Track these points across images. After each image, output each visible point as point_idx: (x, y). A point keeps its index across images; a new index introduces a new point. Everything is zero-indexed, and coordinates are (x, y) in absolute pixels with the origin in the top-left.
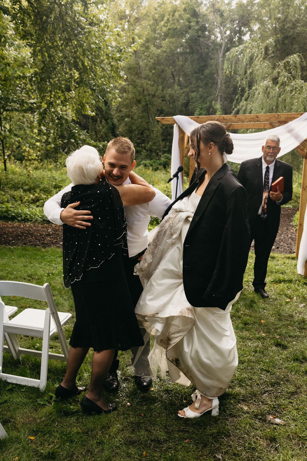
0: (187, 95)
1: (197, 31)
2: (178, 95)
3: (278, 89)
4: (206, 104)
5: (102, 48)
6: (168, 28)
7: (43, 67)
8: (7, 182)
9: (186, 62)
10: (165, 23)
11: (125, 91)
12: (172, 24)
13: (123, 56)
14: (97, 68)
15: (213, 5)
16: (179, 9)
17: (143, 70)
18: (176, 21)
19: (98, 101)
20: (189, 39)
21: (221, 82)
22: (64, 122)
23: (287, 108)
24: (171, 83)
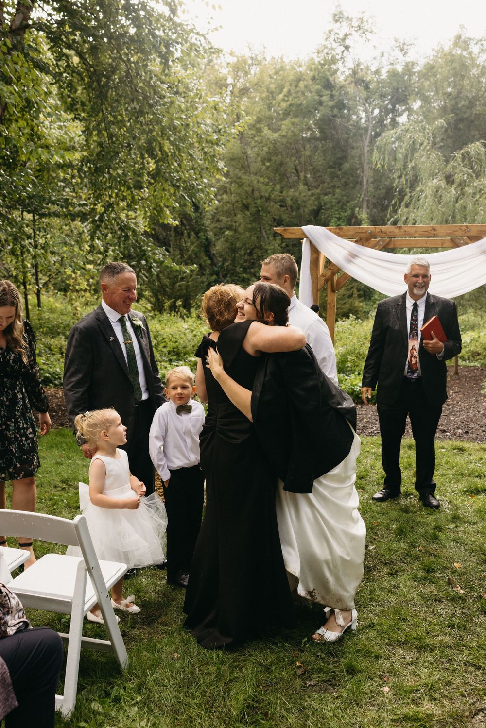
0: (318, 198)
1: (332, 108)
2: (305, 199)
3: (454, 192)
4: (345, 212)
5: (191, 127)
6: (288, 103)
7: (100, 152)
8: (40, 324)
9: (316, 152)
10: (285, 96)
11: (226, 192)
12: (295, 98)
13: (223, 140)
14: (183, 155)
15: (355, 73)
16: (304, 77)
17: (252, 162)
18: (300, 93)
19: (185, 205)
20: (320, 119)
21: (368, 180)
22: (130, 233)
23: (468, 219)
24: (293, 181)
